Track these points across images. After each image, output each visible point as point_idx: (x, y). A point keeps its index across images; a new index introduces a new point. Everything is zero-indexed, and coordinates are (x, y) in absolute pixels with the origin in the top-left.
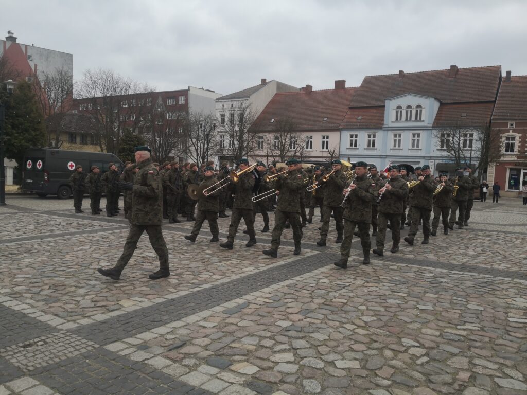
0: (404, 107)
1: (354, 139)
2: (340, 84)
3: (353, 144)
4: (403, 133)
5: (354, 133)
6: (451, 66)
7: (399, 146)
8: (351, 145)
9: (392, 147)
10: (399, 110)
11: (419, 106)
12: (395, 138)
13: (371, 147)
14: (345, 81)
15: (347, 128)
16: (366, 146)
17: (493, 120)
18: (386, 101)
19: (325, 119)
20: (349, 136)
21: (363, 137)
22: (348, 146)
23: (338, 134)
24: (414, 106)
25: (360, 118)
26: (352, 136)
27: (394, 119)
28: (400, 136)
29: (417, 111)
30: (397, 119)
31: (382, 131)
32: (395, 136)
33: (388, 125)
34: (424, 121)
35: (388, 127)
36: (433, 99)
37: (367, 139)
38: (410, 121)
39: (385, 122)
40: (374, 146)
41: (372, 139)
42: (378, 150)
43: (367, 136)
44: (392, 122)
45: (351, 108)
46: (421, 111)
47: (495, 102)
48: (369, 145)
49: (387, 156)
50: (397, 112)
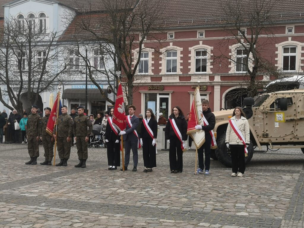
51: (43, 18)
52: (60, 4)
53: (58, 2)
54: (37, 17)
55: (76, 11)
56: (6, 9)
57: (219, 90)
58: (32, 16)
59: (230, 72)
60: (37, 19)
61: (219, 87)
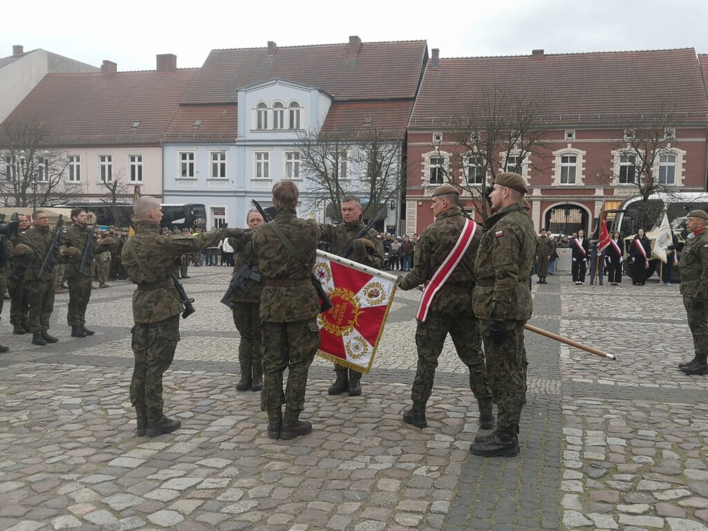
0: (270, 104)
1: (188, 161)
2: (166, 61)
3: (188, 170)
4: (271, 152)
5: (188, 150)
6: (351, 38)
7: (266, 175)
8: (184, 172)
9: (254, 177)
10: (263, 110)
11: (294, 104)
12: (259, 161)
13: (219, 177)
14: (175, 57)
15: (176, 140)
16: (210, 176)
17: (409, 130)
18: (239, 93)
19: (136, 124)
20: (179, 157)
21: (203, 157)
22: (179, 175)
23: (158, 151)
24: (286, 104)
25: (198, 123)
26: (184, 157)
27: (255, 127)
28: (266, 156)
29: (292, 112)
30: (259, 126)
31: (235, 148)
32: (259, 156)
33: (244, 137)
34: (303, 131)
35: (244, 141)
36: (317, 91)
37: (210, 162)
38: (282, 130)
39: (240, 131)
40: (223, 174)
41: (219, 162)
42: (230, 181)
43: (210, 157)
44: (252, 131)
45: (181, 105)
46: (298, 112)
47: (414, 99)
48: (215, 174)
49: (246, 192)
50: (259, 113)
51: (295, 109)
52: (321, 91)
53: (319, 88)
54: (287, 106)
55: (332, 98)
56: (240, 94)
57: (539, 206)
58: (278, 105)
59: (553, 185)
60: (287, 110)
61: (539, 203)
